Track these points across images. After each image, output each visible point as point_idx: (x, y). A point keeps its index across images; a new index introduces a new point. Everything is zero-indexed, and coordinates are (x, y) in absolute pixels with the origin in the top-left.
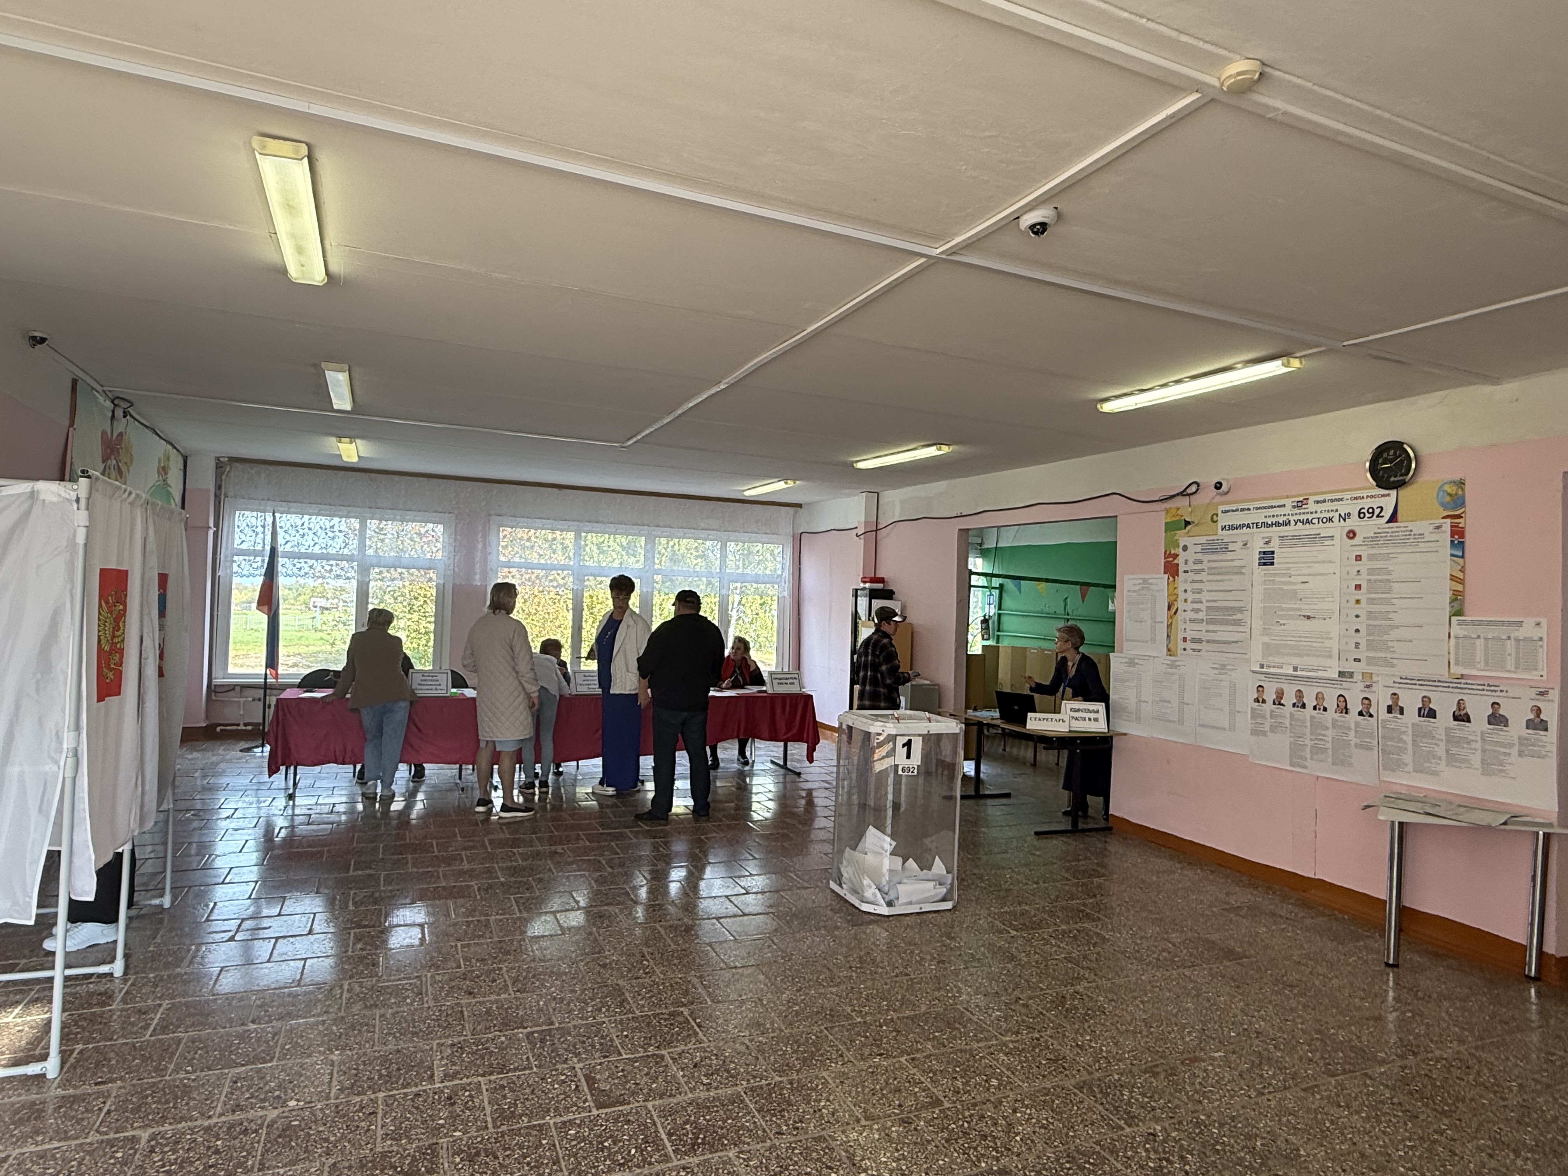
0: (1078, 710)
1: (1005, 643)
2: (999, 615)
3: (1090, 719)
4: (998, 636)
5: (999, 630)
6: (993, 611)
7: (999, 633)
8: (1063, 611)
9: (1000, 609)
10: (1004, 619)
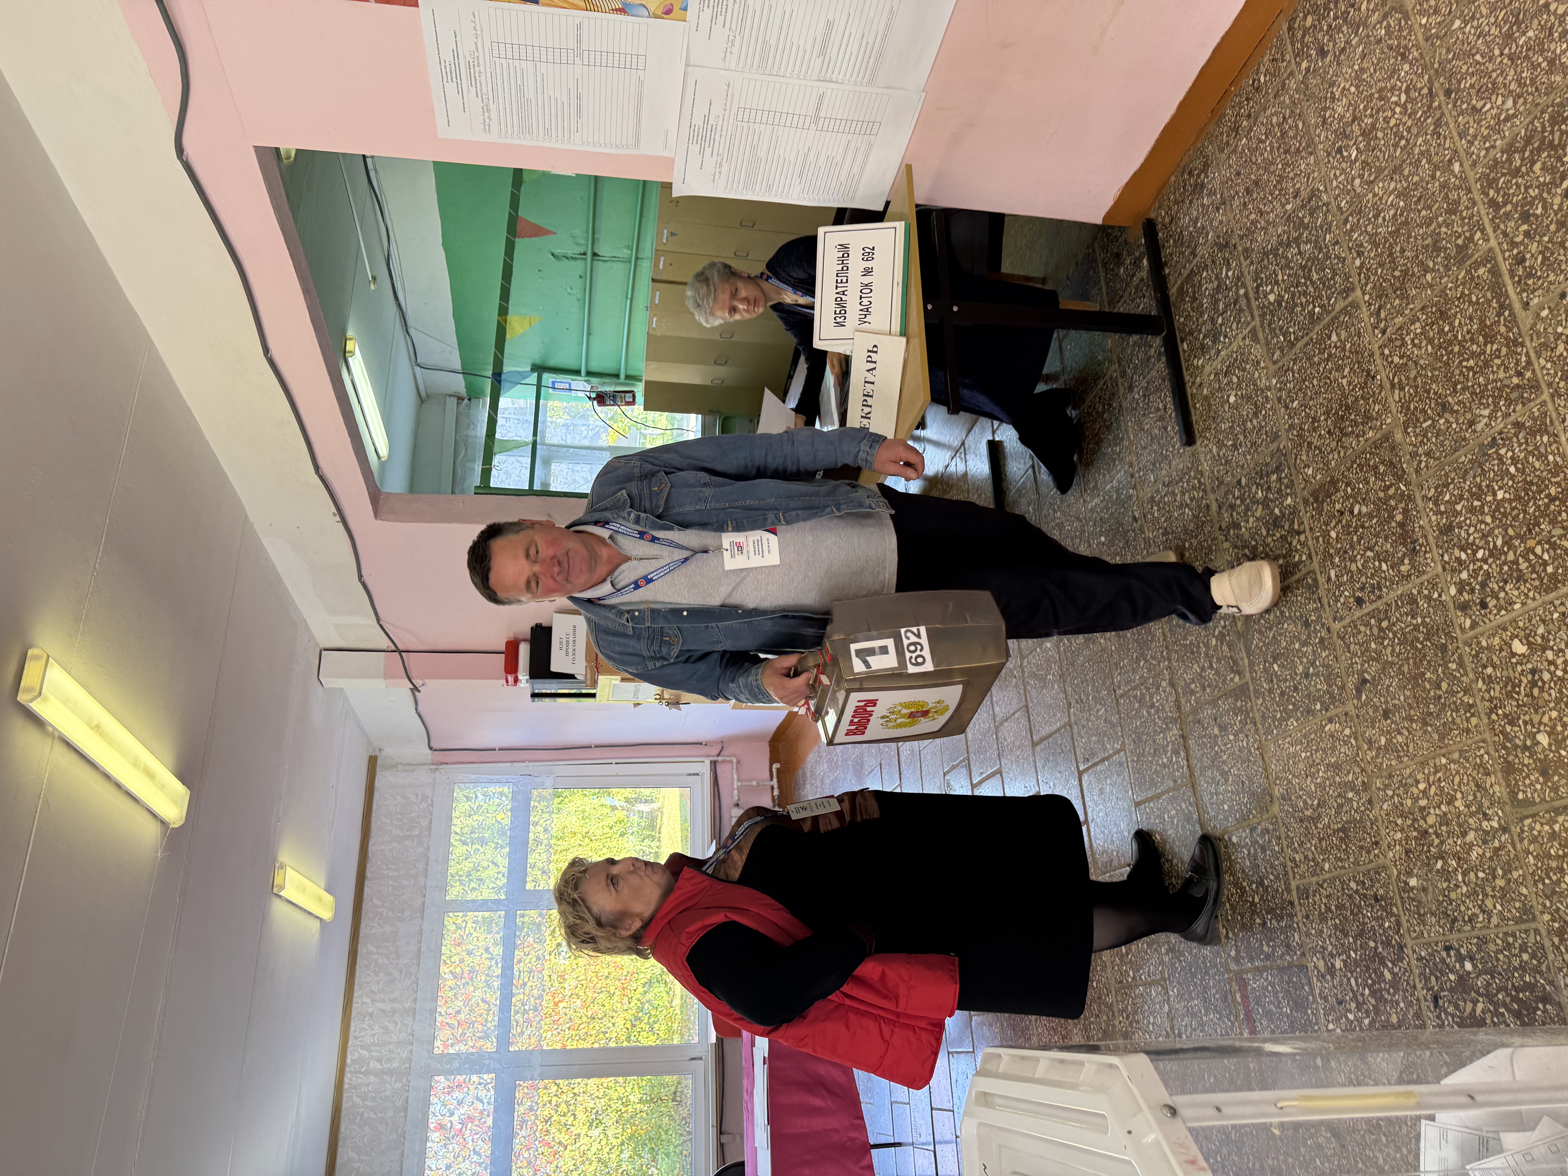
0: (840, 303)
1: (640, 365)
2: (589, 374)
3: (868, 272)
4: (628, 377)
5: (617, 376)
6: (580, 384)
7: (622, 376)
8: (580, 264)
9: (577, 372)
10: (595, 366)
